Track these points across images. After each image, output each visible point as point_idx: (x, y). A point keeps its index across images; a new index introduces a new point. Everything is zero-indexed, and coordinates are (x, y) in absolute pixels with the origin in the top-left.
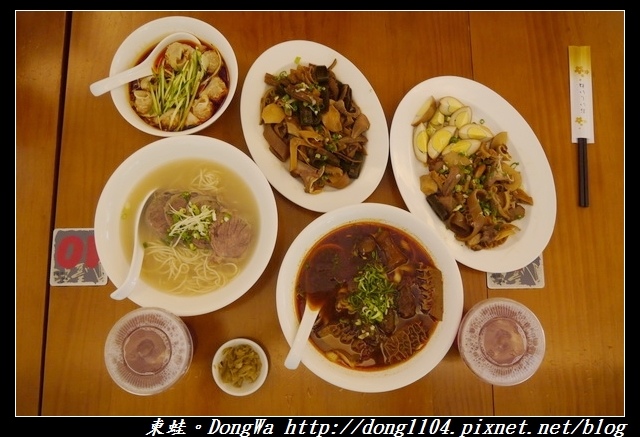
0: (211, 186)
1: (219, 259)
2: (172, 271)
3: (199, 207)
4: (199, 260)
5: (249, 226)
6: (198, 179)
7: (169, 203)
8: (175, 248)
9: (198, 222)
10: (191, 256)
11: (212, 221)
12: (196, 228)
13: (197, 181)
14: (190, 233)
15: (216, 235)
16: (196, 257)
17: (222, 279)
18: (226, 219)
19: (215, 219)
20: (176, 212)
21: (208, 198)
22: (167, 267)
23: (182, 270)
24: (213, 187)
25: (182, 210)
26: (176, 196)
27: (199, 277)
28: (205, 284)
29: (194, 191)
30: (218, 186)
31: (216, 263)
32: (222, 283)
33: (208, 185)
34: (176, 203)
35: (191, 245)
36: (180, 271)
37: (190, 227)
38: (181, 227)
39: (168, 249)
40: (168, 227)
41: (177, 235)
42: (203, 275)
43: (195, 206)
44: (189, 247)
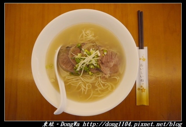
0: (90, 37)
1: (107, 76)
2: (83, 89)
3: (89, 50)
4: (96, 79)
5: (118, 54)
6: (83, 35)
7: (70, 52)
8: (82, 77)
9: (92, 59)
10: (91, 78)
11: (98, 56)
12: (91, 63)
13: (82, 37)
14: (88, 66)
15: (102, 63)
16: (94, 78)
17: (112, 86)
18: (105, 53)
19: (99, 55)
20: (76, 57)
21: (91, 44)
22: (79, 87)
23: (88, 87)
24: (92, 38)
25: (79, 55)
26: (73, 48)
27: (99, 88)
28: (103, 91)
29: (82, 42)
30: (94, 36)
31: (106, 79)
32: (112, 88)
33: (89, 37)
34: (74, 51)
35: (90, 73)
36: (87, 88)
37: (88, 63)
38: (83, 64)
39: (77, 78)
40: (74, 66)
41: (81, 69)
42: (101, 86)
43: (86, 51)
44: (89, 74)
